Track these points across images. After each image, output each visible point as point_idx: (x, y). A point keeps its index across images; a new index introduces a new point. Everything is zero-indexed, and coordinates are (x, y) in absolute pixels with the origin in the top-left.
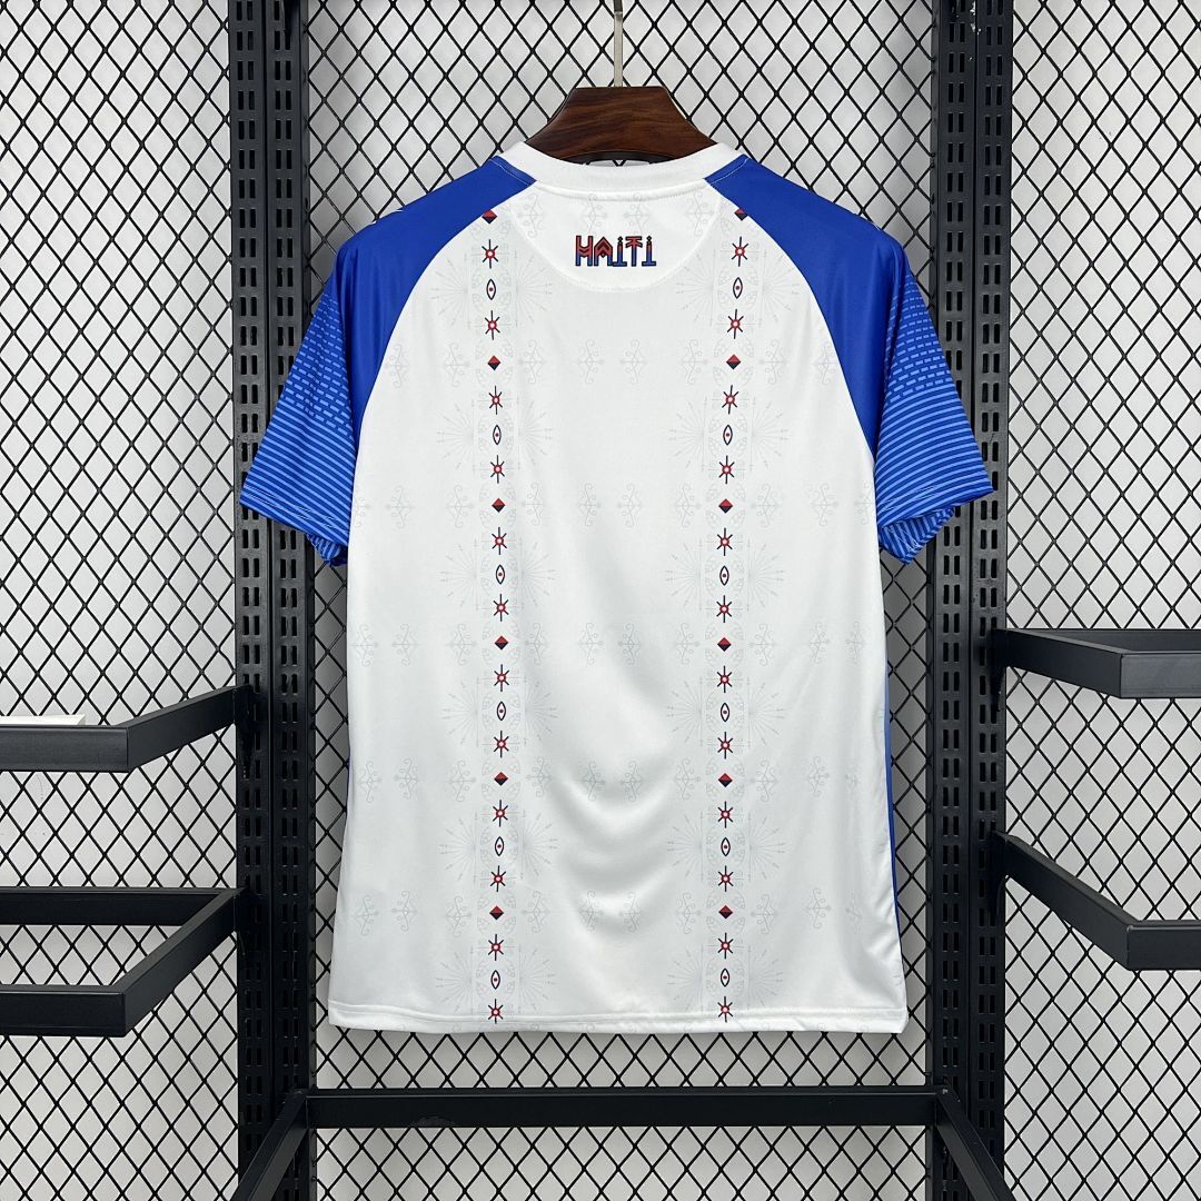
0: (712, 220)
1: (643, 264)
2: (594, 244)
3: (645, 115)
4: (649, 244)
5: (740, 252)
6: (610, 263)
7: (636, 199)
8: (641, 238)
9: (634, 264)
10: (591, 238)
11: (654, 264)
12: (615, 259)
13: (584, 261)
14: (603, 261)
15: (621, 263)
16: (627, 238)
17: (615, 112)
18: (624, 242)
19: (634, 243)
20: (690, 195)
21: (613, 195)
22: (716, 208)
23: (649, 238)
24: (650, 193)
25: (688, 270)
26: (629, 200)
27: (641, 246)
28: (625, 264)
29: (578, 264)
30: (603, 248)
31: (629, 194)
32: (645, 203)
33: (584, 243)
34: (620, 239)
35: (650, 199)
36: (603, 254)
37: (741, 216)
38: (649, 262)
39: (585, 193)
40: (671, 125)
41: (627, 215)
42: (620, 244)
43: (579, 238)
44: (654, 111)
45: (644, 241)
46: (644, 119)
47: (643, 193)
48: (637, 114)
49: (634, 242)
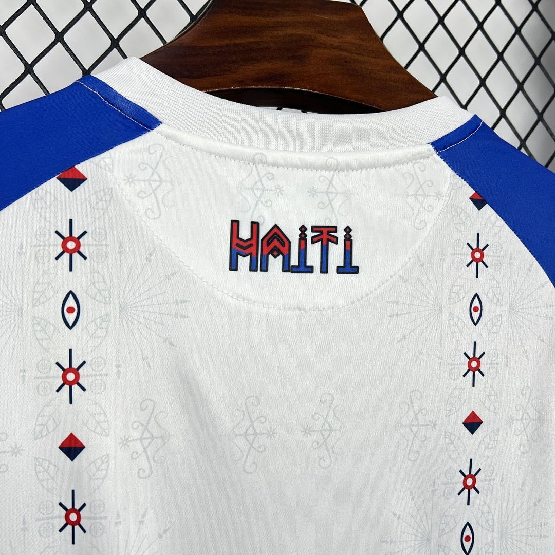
0: (439, 207)
1: (340, 270)
2: (261, 235)
3: (334, 41)
4: (348, 239)
5: (478, 255)
6: (287, 268)
7: (327, 168)
8: (335, 229)
9: (324, 269)
10: (255, 226)
11: (355, 270)
12: (294, 261)
13: (244, 262)
14: (275, 263)
15: (304, 268)
16: (314, 229)
17: (289, 31)
18: (310, 234)
19: (325, 237)
20: (408, 167)
21: (294, 157)
22: (445, 190)
23: (348, 230)
24: (351, 158)
25: (406, 281)
26: (316, 168)
27: (336, 241)
28: (310, 270)
29: (234, 267)
30: (276, 243)
31: (318, 158)
32: (343, 174)
33: (245, 233)
34: (303, 229)
35: (349, 168)
36: (276, 252)
37: (479, 203)
38: (348, 268)
39: (248, 151)
40: (372, 60)
41: (313, 192)
42: (303, 238)
43: (235, 225)
44: (349, 38)
45: (341, 235)
46: (332, 47)
47: (341, 158)
48: (323, 38)
49: (325, 235)
